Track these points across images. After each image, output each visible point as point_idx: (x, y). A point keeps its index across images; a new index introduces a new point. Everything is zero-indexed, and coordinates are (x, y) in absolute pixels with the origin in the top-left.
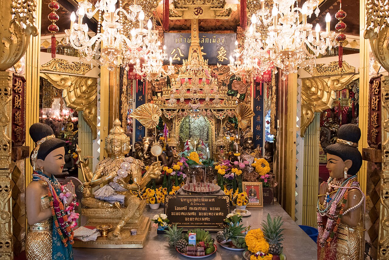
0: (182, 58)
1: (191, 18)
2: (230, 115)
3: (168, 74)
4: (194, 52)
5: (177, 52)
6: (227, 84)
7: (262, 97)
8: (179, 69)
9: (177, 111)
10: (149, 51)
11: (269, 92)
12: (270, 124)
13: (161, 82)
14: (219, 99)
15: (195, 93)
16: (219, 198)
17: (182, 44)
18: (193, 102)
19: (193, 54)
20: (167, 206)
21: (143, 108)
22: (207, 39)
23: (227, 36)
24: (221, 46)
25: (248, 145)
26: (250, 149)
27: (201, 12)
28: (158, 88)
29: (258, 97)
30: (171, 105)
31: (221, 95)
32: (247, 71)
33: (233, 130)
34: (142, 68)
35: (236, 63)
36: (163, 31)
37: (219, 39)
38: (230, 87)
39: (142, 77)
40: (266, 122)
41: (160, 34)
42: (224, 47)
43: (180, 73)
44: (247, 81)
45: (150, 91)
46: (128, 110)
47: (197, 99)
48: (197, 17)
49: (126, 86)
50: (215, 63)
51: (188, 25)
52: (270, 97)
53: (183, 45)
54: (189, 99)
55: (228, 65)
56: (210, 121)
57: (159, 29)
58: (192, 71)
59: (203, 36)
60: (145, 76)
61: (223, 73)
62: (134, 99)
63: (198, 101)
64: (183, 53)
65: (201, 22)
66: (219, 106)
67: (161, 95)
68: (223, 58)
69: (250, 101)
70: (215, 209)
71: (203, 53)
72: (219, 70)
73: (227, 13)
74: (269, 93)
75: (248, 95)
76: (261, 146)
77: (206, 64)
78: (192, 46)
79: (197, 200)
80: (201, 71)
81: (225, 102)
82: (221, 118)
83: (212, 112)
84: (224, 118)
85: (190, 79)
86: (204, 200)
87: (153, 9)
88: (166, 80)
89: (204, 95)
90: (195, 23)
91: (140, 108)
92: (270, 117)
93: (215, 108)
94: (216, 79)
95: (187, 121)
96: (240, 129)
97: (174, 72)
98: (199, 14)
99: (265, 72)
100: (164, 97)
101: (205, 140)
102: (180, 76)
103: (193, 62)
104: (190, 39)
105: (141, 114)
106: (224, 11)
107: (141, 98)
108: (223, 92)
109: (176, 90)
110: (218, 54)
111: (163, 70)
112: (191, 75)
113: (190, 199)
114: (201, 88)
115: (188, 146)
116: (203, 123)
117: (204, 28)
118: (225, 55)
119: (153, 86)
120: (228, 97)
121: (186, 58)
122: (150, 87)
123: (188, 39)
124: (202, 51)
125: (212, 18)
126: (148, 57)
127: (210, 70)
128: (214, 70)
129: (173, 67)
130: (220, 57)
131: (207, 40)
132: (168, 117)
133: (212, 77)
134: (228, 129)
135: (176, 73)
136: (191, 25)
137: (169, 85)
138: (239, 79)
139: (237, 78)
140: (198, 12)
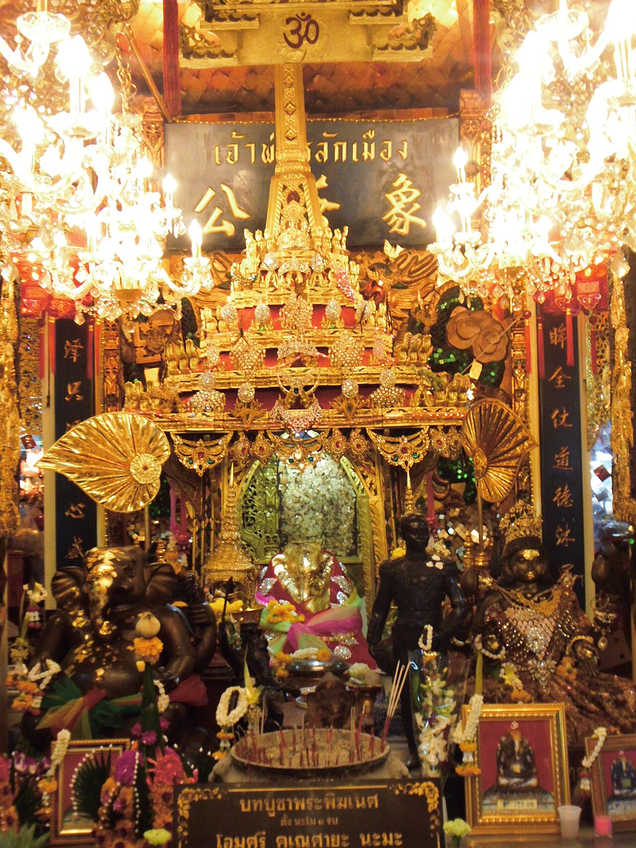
0: (240, 226)
1: (275, 61)
2: (443, 450)
3: (188, 289)
4: (289, 200)
5: (220, 201)
6: (429, 322)
7: (573, 372)
8: (232, 271)
9: (229, 438)
10: (105, 199)
11: (603, 351)
12: (610, 479)
13: (156, 323)
14: (398, 385)
15: (299, 363)
16: (397, 792)
17: (241, 169)
18: (289, 400)
19: (287, 207)
20: (185, 834)
21: (95, 432)
22: (341, 147)
23: (419, 130)
24: (400, 171)
25: (524, 566)
26: (531, 586)
27: (312, 36)
28: (146, 348)
29: (559, 374)
30: (200, 414)
31: (404, 368)
32: (508, 268)
33: (458, 510)
34: (77, 269)
35: (461, 239)
36: (163, 116)
37: (390, 143)
38: (439, 335)
39: (80, 307)
40: (595, 471)
41: (149, 128)
42: (411, 176)
43: (235, 285)
44: (508, 310)
45: (114, 363)
46: (23, 439)
47: (307, 388)
48: (296, 56)
49: (14, 345)
50: (374, 240)
51: (262, 89)
52: (606, 371)
53: (243, 173)
54: (276, 392)
55: (430, 248)
56: (365, 477)
57: (146, 107)
58: (285, 275)
59: (325, 134)
60: (89, 301)
61: (411, 282)
62: (48, 397)
63: (311, 396)
64: (245, 205)
65: (314, 76)
66: (396, 416)
67: (161, 377)
68: (409, 218)
69: (523, 391)
70: (381, 839)
71: (325, 204)
72: (394, 271)
73: (418, 34)
74: (602, 357)
75: (516, 367)
76: (579, 569)
77: (338, 246)
78: (279, 175)
79: (306, 805)
80: (321, 277)
81: (422, 396)
82: (406, 463)
83: (371, 441)
84: (417, 461)
85: (275, 309)
86: (337, 803)
87: (117, 28)
88: (179, 317)
89: (336, 372)
90: (289, 79)
91: (80, 430)
92: (610, 450)
93: (381, 421)
94: (383, 308)
95: (270, 478)
96: (487, 505)
97: (209, 283)
98: (305, 42)
99: (583, 272)
100: (173, 384)
101: (343, 553)
102: (234, 299)
103: (286, 240)
104: (272, 148)
105: (87, 456)
106: (403, 26)
107: (75, 390)
108: (414, 355)
109: (222, 353)
110: (388, 206)
111: (163, 276)
112: (282, 291)
113: (280, 801)
114: (320, 342)
115: (274, 580)
116: (336, 484)
117: (325, 100)
118: (417, 206)
119: (126, 340)
120: (434, 375)
121: (258, 224)
122: (114, 343)
123: (264, 146)
124: (322, 193)
125: (360, 58)
126: (104, 224)
127: (356, 269)
128: (373, 270)
129: (205, 261)
130: (395, 218)
131: (341, 150)
132: (195, 466)
133: (366, 298)
134: (438, 505)
135: (220, 287)
136: (272, 91)
137: (190, 334)
138: (478, 303)
139: (466, 298)
140: (302, 32)
